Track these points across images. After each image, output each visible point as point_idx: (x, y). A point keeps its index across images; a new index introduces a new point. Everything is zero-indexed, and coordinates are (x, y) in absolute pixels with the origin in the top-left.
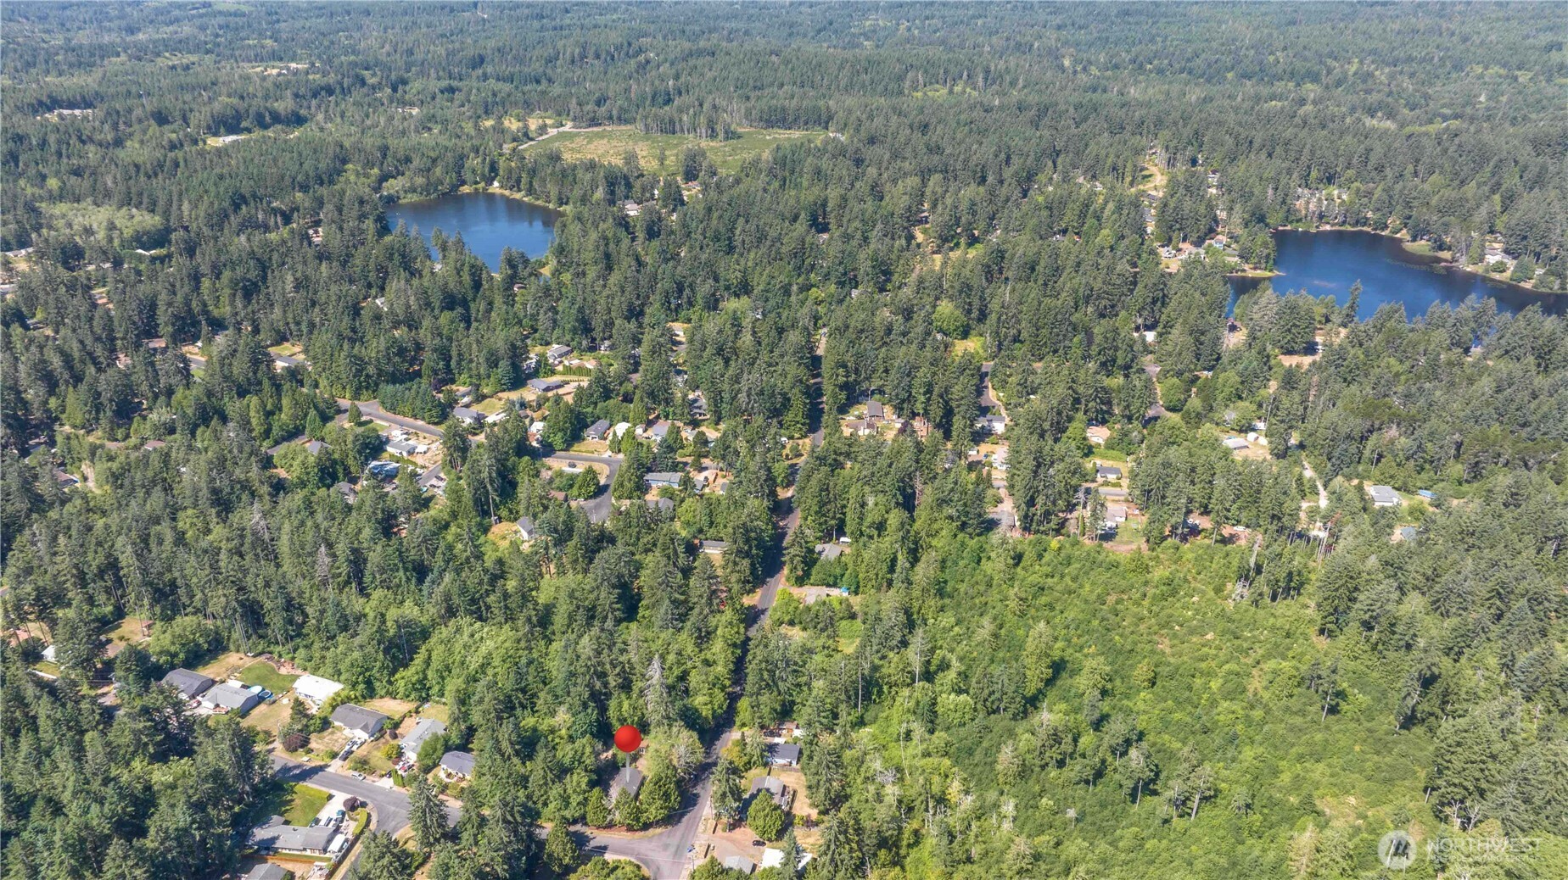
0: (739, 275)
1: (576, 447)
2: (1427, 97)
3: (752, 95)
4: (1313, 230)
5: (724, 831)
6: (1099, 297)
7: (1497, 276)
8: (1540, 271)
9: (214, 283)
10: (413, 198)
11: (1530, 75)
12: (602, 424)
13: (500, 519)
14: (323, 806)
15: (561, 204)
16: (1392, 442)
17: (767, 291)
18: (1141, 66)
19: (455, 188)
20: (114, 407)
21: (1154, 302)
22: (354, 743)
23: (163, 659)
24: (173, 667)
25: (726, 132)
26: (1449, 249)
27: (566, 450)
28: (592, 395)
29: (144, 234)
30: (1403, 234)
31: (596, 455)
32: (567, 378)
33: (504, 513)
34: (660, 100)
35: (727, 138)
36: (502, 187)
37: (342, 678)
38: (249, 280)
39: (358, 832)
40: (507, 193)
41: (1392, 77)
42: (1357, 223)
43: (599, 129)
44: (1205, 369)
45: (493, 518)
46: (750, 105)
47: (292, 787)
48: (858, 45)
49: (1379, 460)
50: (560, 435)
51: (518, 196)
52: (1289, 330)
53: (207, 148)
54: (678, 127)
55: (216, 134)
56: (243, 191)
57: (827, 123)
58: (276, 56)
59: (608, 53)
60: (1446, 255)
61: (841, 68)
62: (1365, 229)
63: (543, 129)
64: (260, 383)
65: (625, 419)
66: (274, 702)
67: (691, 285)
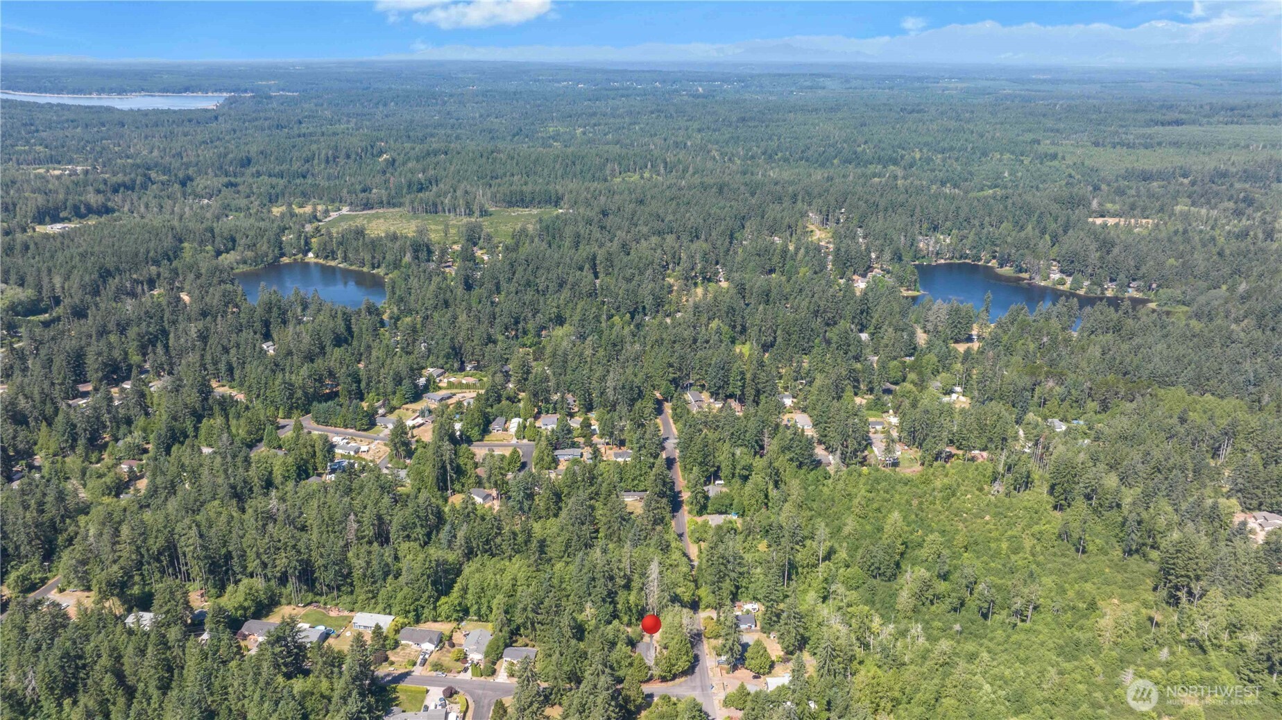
0: (555, 310)
1: (487, 438)
2: (971, 174)
3: (493, 182)
4: (934, 264)
5: (728, 673)
6: (825, 311)
7: (1061, 288)
8: (1086, 283)
9: (121, 338)
10: (243, 268)
11: (1030, 159)
12: (500, 420)
13: (454, 491)
14: (424, 698)
15: (374, 268)
16: (1051, 390)
17: (583, 320)
18: (771, 157)
19: (277, 259)
20: (88, 436)
21: (862, 313)
22: (426, 653)
23: (239, 613)
24: (246, 620)
25: (481, 211)
26: (1026, 272)
27: (481, 440)
28: (488, 399)
29: (19, 304)
30: (993, 263)
31: (505, 442)
32: (454, 391)
33: (457, 487)
34: (415, 188)
35: (481, 216)
36: (317, 256)
37: (394, 610)
38: (151, 334)
39: (464, 709)
40: (321, 261)
41: (944, 160)
42: (961, 257)
43: (373, 212)
44: (906, 356)
45: (449, 492)
46: (494, 189)
47: (395, 688)
48: (550, 146)
49: (1044, 404)
50: (477, 428)
51: (333, 263)
52: (956, 326)
53: (36, 234)
54: (440, 208)
55: (41, 222)
56: (107, 265)
57: (556, 202)
58: (53, 160)
59: (357, 154)
60: (1024, 275)
61: (555, 161)
62: (967, 261)
63: (326, 212)
64: (211, 409)
65: (518, 415)
66: (339, 636)
67: (524, 319)
